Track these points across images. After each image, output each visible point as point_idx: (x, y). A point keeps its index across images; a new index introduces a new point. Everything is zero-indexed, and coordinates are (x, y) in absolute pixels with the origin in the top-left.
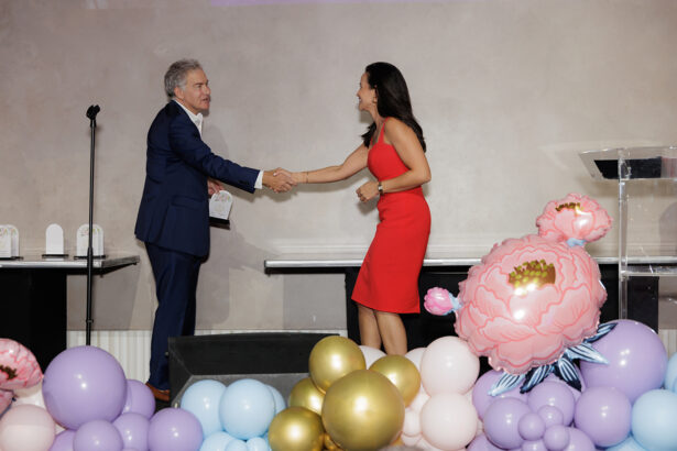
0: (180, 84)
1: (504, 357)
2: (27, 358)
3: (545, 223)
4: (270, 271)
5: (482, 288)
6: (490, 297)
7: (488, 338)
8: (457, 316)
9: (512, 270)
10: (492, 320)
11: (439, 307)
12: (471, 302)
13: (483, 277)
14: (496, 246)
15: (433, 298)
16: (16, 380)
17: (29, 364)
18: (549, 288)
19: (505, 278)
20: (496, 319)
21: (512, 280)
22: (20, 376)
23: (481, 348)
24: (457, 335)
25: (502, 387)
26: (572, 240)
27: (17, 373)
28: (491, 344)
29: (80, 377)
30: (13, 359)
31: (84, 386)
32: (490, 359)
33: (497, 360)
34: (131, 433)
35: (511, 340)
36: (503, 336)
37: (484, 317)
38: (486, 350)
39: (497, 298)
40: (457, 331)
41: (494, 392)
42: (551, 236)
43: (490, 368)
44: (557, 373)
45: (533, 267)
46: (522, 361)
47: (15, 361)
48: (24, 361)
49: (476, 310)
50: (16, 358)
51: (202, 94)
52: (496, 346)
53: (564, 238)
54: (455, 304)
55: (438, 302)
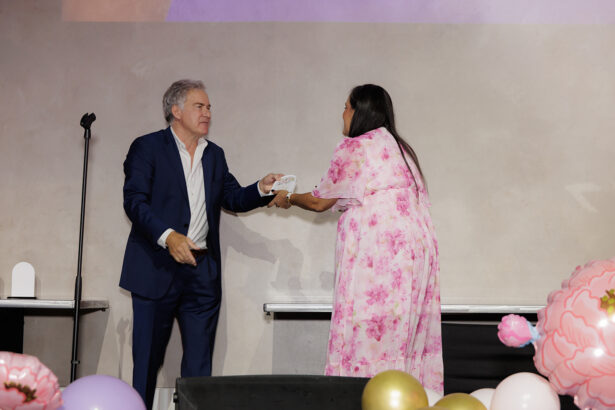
0: (179, 102)
1: (596, 395)
2: (48, 377)
5: (570, 315)
6: (578, 324)
7: (577, 372)
8: (536, 347)
9: (603, 294)
10: (583, 351)
11: (517, 337)
12: (556, 330)
13: (570, 301)
14: (578, 268)
15: (509, 326)
16: (34, 404)
17: (50, 385)
19: (596, 303)
20: (587, 350)
21: (604, 304)
22: (39, 399)
23: (567, 383)
24: (535, 371)
27: (36, 395)
28: (581, 379)
30: (32, 378)
32: (576, 398)
33: (586, 398)
35: (604, 374)
36: (596, 370)
37: (573, 348)
38: (572, 386)
39: (586, 324)
40: (538, 365)
47: (36, 380)
48: (45, 380)
49: (563, 339)
50: (36, 375)
51: (202, 116)
52: (586, 382)
54: (533, 333)
55: (514, 332)
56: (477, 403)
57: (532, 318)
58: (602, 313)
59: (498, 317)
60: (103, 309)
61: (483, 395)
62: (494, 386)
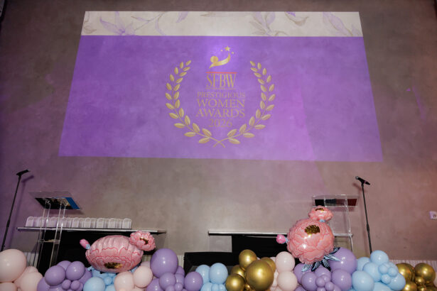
1: (306, 258)
3: (312, 215)
4: (210, 234)
5: (296, 234)
6: (299, 237)
7: (300, 251)
8: (287, 244)
9: (305, 228)
10: (301, 245)
11: (281, 241)
13: (296, 230)
14: (297, 221)
15: (279, 238)
18: (318, 234)
19: (303, 231)
21: (306, 231)
23: (297, 254)
24: (287, 251)
25: (306, 269)
26: (321, 221)
28: (301, 253)
29: (164, 258)
31: (164, 262)
32: (300, 259)
33: (303, 259)
34: (179, 279)
36: (305, 251)
37: (298, 244)
38: (299, 256)
39: (302, 237)
40: (288, 249)
41: (303, 270)
42: (314, 218)
43: (300, 262)
44: (322, 264)
45: (312, 227)
46: (311, 259)
52: (303, 254)
53: (318, 220)
54: (286, 240)
55: (281, 239)
56: (272, 260)
57: (286, 236)
58: (306, 234)
59: (276, 235)
60: (165, 233)
61: (273, 258)
62: (275, 256)
